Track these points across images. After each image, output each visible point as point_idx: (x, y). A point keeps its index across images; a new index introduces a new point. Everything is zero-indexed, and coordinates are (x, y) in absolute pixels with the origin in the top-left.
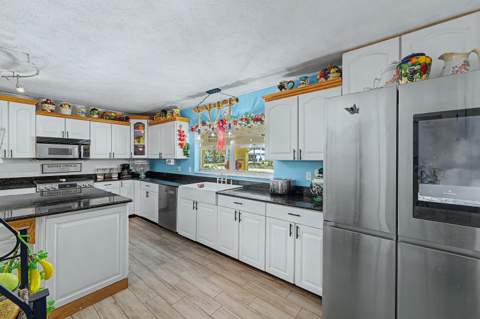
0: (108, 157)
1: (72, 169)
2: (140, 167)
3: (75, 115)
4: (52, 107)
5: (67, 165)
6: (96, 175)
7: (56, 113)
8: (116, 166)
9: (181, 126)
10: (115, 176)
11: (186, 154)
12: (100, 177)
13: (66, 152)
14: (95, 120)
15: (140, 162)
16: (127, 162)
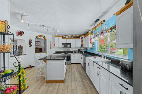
0: (75, 47)
1: (68, 50)
2: (83, 50)
3: (68, 38)
4: (65, 37)
5: (67, 49)
6: (73, 52)
7: (65, 38)
8: (77, 50)
9: (91, 37)
10: (77, 52)
11: (93, 46)
12: (74, 52)
13: (67, 46)
14: (72, 38)
15: (82, 49)
16: (80, 49)
